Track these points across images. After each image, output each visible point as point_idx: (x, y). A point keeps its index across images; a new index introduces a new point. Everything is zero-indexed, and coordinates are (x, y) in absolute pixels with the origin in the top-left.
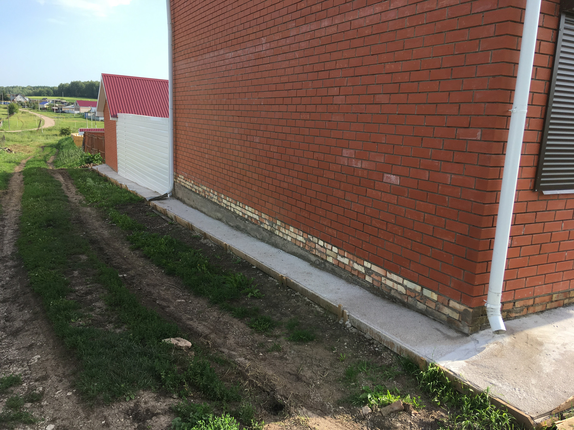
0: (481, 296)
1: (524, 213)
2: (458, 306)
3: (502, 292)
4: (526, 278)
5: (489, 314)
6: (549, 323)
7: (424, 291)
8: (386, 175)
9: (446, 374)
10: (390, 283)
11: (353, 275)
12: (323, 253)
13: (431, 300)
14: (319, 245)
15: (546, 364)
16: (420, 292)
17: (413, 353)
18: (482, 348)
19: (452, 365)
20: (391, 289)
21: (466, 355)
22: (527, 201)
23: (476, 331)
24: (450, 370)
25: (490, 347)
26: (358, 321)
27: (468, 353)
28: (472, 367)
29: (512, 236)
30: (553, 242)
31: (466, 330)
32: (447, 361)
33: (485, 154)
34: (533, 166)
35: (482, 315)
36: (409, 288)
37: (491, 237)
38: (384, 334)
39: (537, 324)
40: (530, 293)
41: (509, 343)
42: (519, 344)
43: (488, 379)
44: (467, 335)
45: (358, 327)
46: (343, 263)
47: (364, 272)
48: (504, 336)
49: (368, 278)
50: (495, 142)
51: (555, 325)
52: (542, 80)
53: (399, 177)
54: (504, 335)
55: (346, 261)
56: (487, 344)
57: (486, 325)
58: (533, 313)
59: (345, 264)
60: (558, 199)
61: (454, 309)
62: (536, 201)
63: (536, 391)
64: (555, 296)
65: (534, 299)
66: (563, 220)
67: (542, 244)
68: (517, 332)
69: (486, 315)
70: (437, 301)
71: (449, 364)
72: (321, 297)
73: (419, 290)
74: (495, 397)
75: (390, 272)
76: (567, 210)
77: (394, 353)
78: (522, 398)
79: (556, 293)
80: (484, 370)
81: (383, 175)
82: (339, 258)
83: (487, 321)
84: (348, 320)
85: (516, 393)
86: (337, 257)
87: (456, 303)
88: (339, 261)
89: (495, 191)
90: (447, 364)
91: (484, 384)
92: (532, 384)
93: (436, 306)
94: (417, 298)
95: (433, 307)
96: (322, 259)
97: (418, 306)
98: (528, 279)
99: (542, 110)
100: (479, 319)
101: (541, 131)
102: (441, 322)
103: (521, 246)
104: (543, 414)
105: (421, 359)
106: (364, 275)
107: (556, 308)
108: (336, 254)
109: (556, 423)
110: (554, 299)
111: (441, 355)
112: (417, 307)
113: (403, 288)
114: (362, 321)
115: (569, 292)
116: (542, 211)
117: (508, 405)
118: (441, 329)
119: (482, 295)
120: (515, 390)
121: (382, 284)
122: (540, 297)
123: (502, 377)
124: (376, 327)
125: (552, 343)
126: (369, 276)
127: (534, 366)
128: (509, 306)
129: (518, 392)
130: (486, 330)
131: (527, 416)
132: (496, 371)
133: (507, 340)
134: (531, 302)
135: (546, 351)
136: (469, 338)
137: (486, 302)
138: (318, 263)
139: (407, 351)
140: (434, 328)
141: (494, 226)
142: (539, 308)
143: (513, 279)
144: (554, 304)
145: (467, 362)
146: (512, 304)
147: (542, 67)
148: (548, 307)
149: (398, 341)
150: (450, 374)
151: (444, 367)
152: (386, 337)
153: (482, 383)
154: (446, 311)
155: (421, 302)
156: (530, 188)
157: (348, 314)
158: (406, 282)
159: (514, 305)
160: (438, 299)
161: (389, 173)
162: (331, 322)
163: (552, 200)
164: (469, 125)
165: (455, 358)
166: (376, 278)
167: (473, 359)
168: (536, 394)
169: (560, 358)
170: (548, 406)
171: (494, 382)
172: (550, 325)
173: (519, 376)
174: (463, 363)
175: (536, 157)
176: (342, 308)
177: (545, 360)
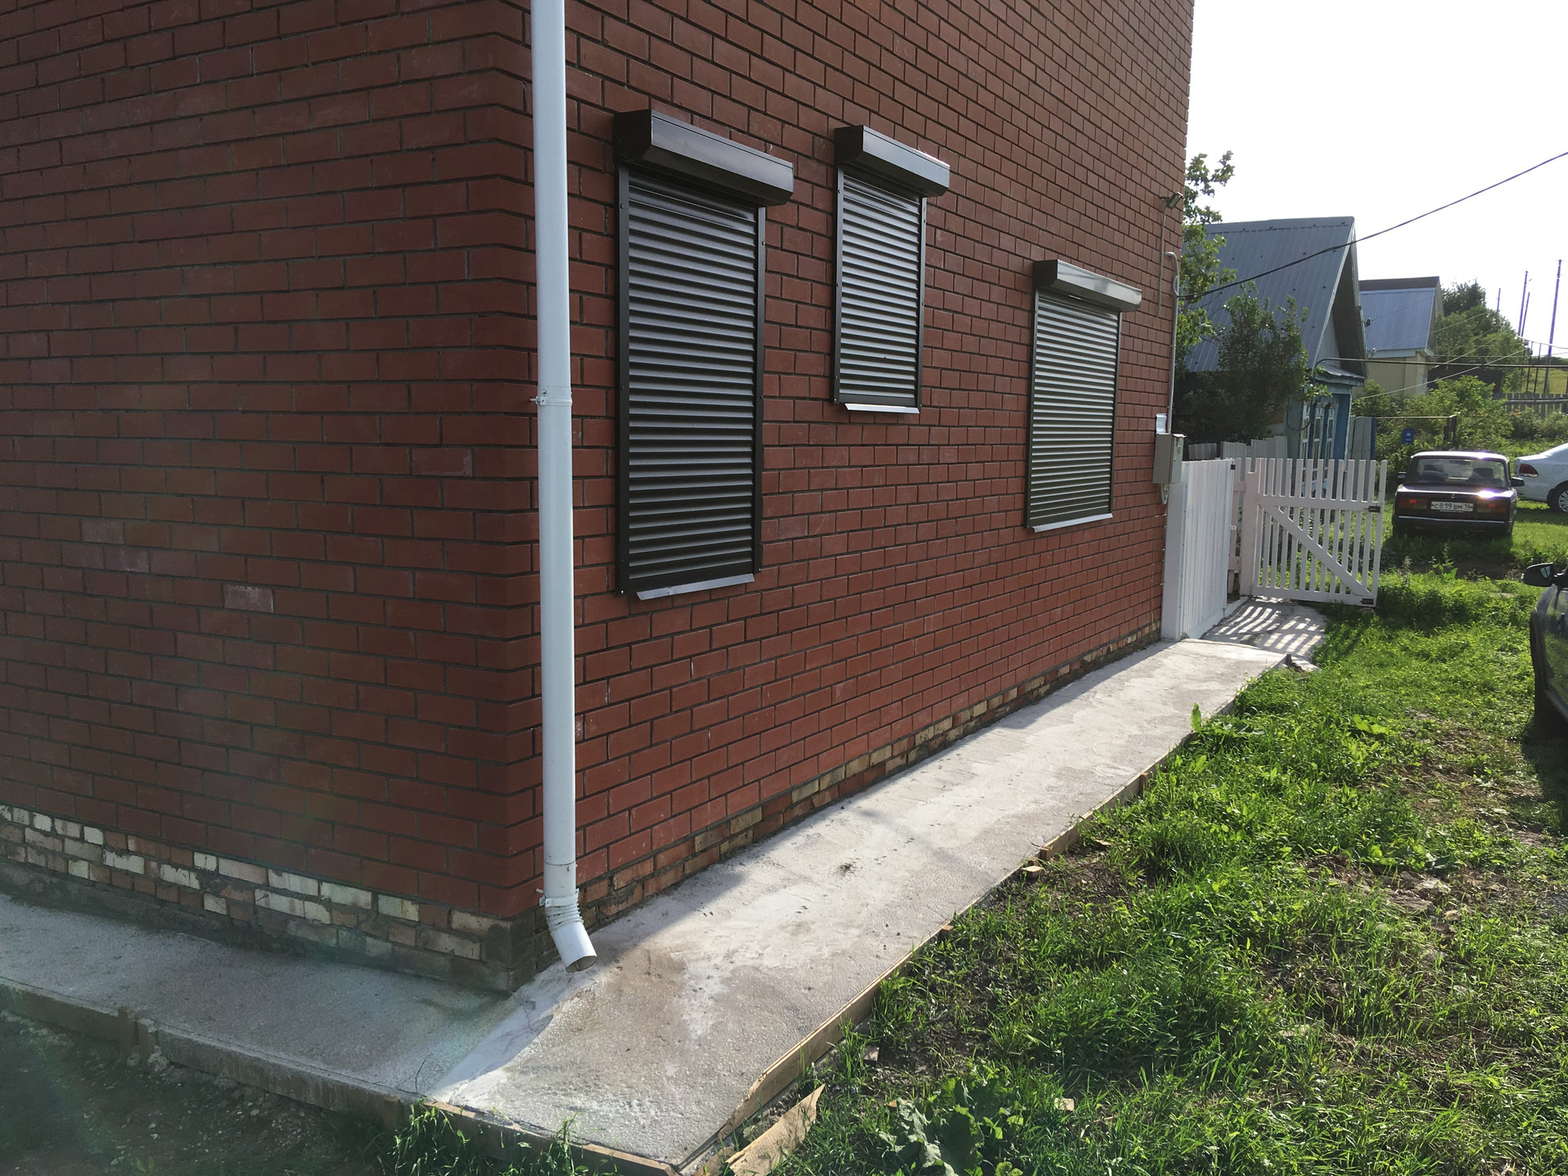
0: (527, 881)
1: (604, 650)
2: (473, 922)
3: (577, 859)
4: (629, 810)
5: (552, 923)
6: (693, 909)
7: (380, 903)
8: (230, 588)
9: (457, 1120)
10: (280, 903)
11: (163, 902)
12: (53, 852)
13: (402, 923)
14: (36, 830)
15: (694, 1015)
16: (369, 908)
17: (363, 1090)
18: (544, 1019)
19: (472, 1091)
20: (286, 918)
21: (506, 1050)
22: (605, 621)
23: (527, 978)
24: (467, 1108)
25: (564, 1009)
26: (189, 1041)
27: (511, 1043)
28: (522, 1079)
29: (583, 713)
30: (677, 712)
31: (502, 983)
32: (458, 1085)
33: (489, 511)
34: (608, 534)
35: (537, 932)
36: (337, 904)
37: (534, 724)
38: (272, 1060)
39: (668, 919)
40: (644, 845)
41: (609, 985)
42: (632, 983)
43: (565, 1100)
44: (505, 995)
45: (189, 1059)
46: (127, 873)
47: (198, 888)
48: (594, 972)
49: (211, 904)
50: (509, 479)
51: (706, 911)
52: (597, 326)
53: (270, 592)
54: (595, 967)
55: (135, 864)
56: (556, 1006)
57: (548, 954)
58: (657, 894)
59: (134, 875)
60: (673, 608)
61: (465, 934)
62: (625, 617)
63: (676, 1092)
64: (698, 839)
65: (655, 857)
66: (690, 657)
67: (654, 719)
68: (624, 950)
69: (547, 927)
70: (419, 922)
71: (463, 1091)
72: (56, 998)
73: (367, 904)
74: (585, 1142)
75: (279, 873)
76: (695, 630)
77: (309, 1108)
78: (647, 1122)
79: (701, 833)
80: (553, 1077)
81: (222, 589)
82: (111, 859)
83: (552, 945)
84: (156, 1047)
85: (633, 1114)
86: (102, 859)
87: (469, 915)
88: (112, 870)
89: (526, 605)
90: (458, 1092)
91: (556, 1116)
92: (668, 1079)
93: (418, 936)
94: (365, 927)
95: (410, 942)
96: (54, 873)
97: (368, 948)
98: (633, 812)
99: (607, 399)
100: (530, 943)
101: (612, 448)
102: (434, 977)
103: (607, 734)
104: (700, 1149)
105: (387, 1102)
106: (199, 895)
107: (704, 869)
108: (99, 849)
109: (729, 1161)
110: (698, 848)
111: (441, 1071)
112: (367, 953)
113: (321, 908)
114: (201, 1040)
115: (728, 822)
116: (643, 641)
117: (617, 1155)
118: (438, 998)
119: (532, 879)
120: (631, 1106)
121: (256, 909)
122: (666, 850)
123: (597, 1082)
124: (248, 1046)
125: (703, 959)
126: (213, 894)
127: (668, 1028)
128: (600, 891)
129: (637, 1109)
130: (552, 968)
131: (663, 1167)
132: (582, 1071)
133: (604, 978)
134: (648, 867)
135: (692, 982)
136: (510, 1003)
137: (542, 895)
138: (39, 887)
139: (343, 1089)
140: (417, 1002)
141: (536, 693)
142: (667, 879)
143: (601, 820)
144: (700, 861)
145: (508, 1070)
146: (605, 883)
147: (593, 294)
148: (688, 871)
149: (315, 1068)
150: (466, 1117)
151: (449, 1103)
152: (279, 1066)
153: (549, 1115)
154: (446, 943)
155: (375, 937)
156: (608, 587)
157: (152, 1030)
158: (327, 890)
159: (611, 885)
160: (420, 916)
161: (240, 583)
162: (100, 1069)
163: (660, 610)
164: (441, 440)
165: (478, 1070)
166: (237, 896)
167: (524, 1055)
168: (679, 1101)
169: (724, 992)
170: (707, 1124)
171: (578, 1103)
172: (697, 913)
173: (637, 1067)
174: (499, 1076)
175: (610, 511)
176: (131, 1017)
177: (692, 1005)
